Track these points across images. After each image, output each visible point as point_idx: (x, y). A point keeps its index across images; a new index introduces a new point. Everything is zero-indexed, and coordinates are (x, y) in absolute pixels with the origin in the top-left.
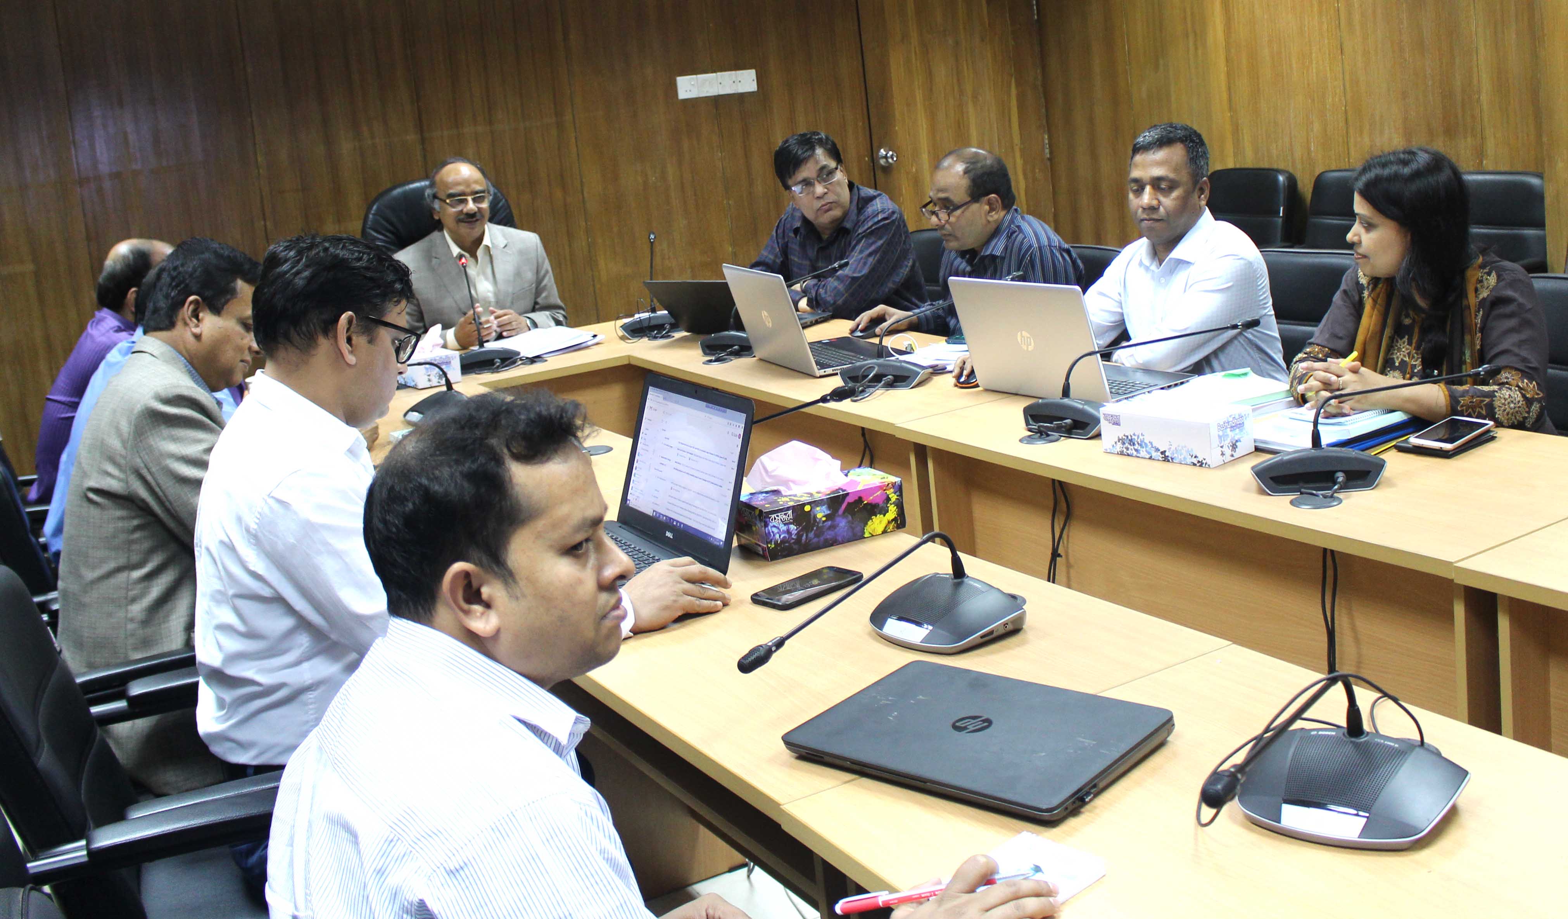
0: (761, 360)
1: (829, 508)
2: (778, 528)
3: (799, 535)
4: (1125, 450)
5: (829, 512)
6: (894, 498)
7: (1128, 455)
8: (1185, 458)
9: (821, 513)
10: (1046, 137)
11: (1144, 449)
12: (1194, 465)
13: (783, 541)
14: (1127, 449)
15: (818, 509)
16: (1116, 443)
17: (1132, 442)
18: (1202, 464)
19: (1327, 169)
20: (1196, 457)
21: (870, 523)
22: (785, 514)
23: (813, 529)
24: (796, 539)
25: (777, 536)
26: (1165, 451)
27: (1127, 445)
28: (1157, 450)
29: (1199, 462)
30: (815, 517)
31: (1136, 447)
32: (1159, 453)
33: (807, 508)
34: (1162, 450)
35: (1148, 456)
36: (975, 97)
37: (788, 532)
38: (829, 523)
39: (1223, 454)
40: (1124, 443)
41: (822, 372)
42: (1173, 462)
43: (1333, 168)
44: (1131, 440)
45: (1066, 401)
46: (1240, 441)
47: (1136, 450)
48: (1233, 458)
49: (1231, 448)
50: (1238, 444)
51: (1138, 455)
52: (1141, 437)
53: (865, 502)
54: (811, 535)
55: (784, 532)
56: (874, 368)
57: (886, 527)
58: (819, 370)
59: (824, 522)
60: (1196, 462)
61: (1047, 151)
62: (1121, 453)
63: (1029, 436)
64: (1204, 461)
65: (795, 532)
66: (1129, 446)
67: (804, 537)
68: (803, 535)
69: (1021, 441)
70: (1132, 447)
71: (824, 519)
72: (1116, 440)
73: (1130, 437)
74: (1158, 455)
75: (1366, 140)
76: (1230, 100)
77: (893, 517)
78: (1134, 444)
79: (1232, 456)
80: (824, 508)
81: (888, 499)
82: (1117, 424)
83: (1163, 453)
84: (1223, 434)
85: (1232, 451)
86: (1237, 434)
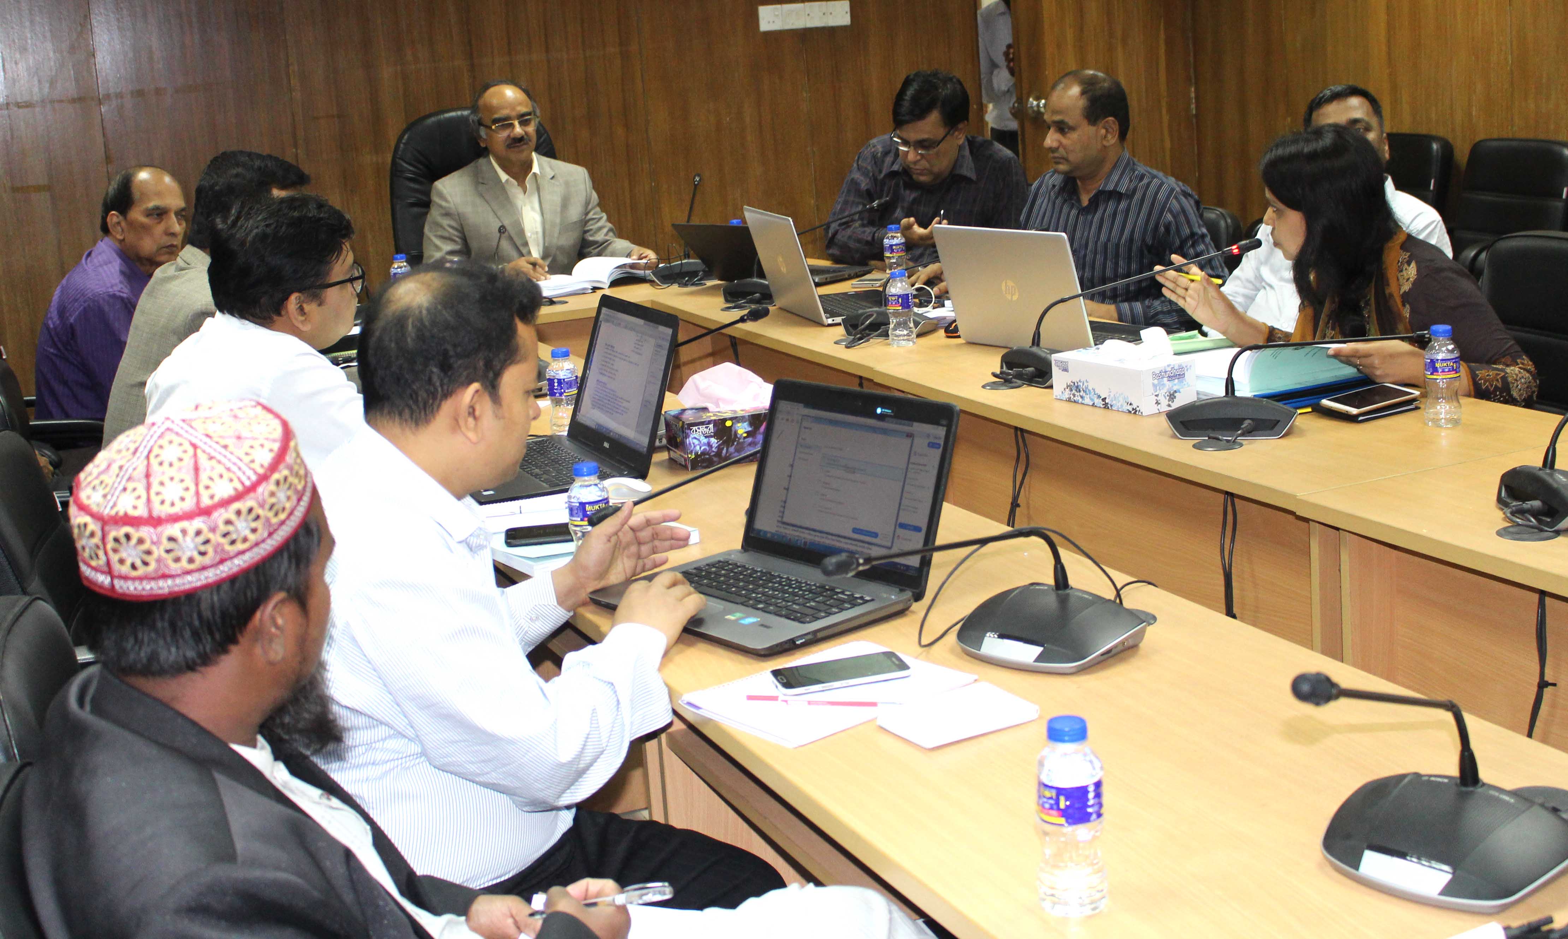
0: (780, 308)
1: (751, 424)
2: (699, 440)
3: (720, 449)
4: (1072, 397)
5: (750, 429)
7: (1075, 402)
8: (1122, 406)
9: (742, 429)
10: (1193, 89)
11: (1088, 396)
12: (1130, 412)
13: (703, 453)
14: (1074, 395)
15: (739, 425)
16: (1065, 390)
17: (1078, 389)
18: (1136, 411)
19: (1488, 137)
20: (1131, 404)
22: (707, 427)
23: (733, 444)
24: (717, 452)
25: (698, 448)
26: (1105, 398)
27: (1074, 391)
28: (1099, 397)
29: (1133, 409)
30: (736, 433)
31: (1082, 393)
32: (1100, 400)
33: (728, 424)
34: (1103, 397)
35: (1091, 403)
36: (1124, 41)
37: (709, 444)
38: (750, 440)
39: (1157, 403)
40: (1071, 390)
41: (830, 321)
42: (1112, 409)
43: (1495, 136)
44: (1077, 387)
45: (1035, 349)
46: (1179, 392)
47: (1082, 397)
49: (1168, 398)
50: (1176, 395)
51: (1083, 402)
52: (1086, 384)
54: (732, 449)
55: (705, 445)
56: (872, 315)
58: (827, 318)
59: (745, 438)
60: (1131, 410)
61: (1193, 106)
62: (1069, 400)
63: (994, 383)
64: (1138, 409)
65: (715, 445)
66: (1076, 393)
67: (724, 451)
68: (723, 448)
69: (984, 387)
70: (1078, 394)
71: (745, 435)
72: (1065, 386)
73: (1076, 384)
74: (1099, 403)
78: (1080, 391)
79: (1169, 406)
80: (746, 424)
82: (1066, 370)
83: (1104, 399)
84: (1159, 383)
85: (1169, 401)
86: (1175, 385)
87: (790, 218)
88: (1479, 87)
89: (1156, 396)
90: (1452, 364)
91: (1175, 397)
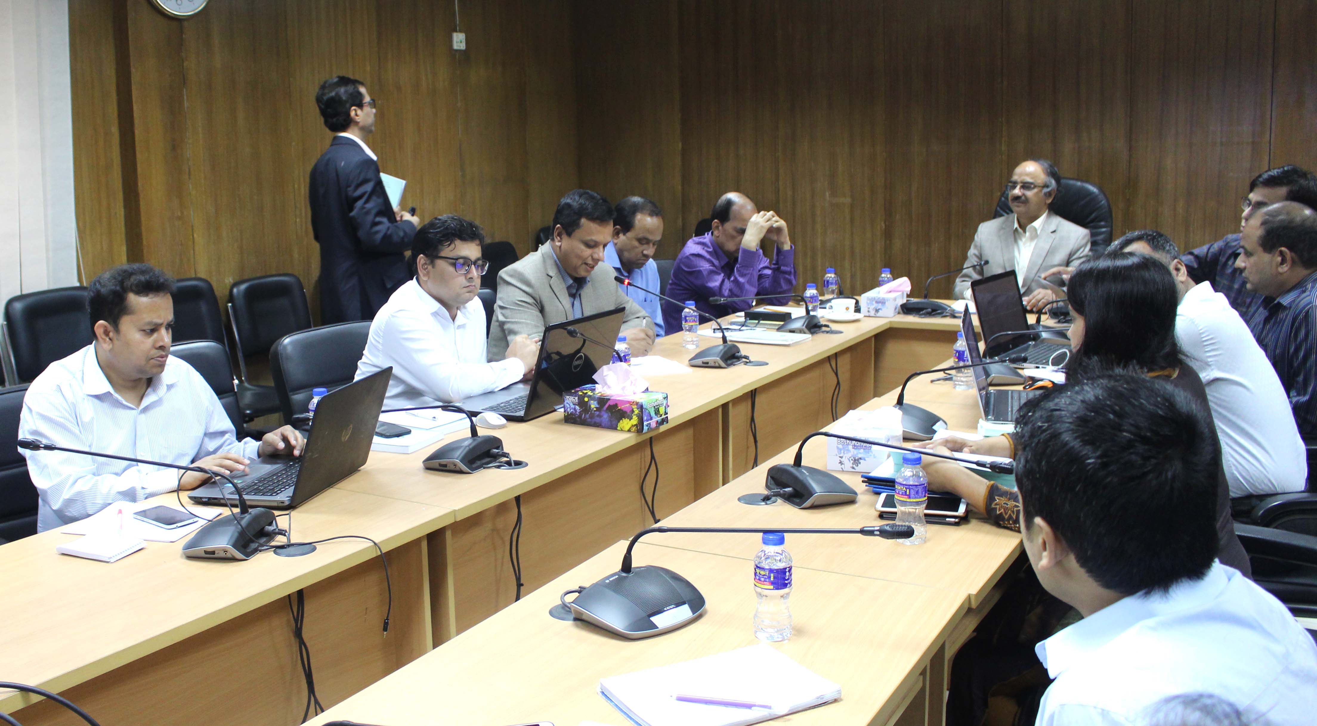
1: (598, 403)
2: (569, 405)
5: (598, 406)
6: (636, 411)
13: (572, 414)
15: (592, 402)
21: (621, 421)
22: (574, 398)
23: (588, 413)
24: (579, 416)
25: (569, 410)
30: (590, 406)
33: (586, 399)
37: (575, 409)
38: (598, 413)
46: (865, 460)
48: (854, 470)
49: (852, 462)
50: (861, 461)
53: (619, 408)
54: (587, 416)
55: (572, 408)
57: (630, 428)
59: (595, 411)
65: (578, 411)
67: (583, 416)
68: (582, 414)
71: (595, 409)
77: (635, 424)
79: (853, 468)
80: (596, 402)
81: (633, 411)
84: (843, 448)
85: (853, 464)
86: (860, 453)
89: (840, 457)
91: (860, 463)
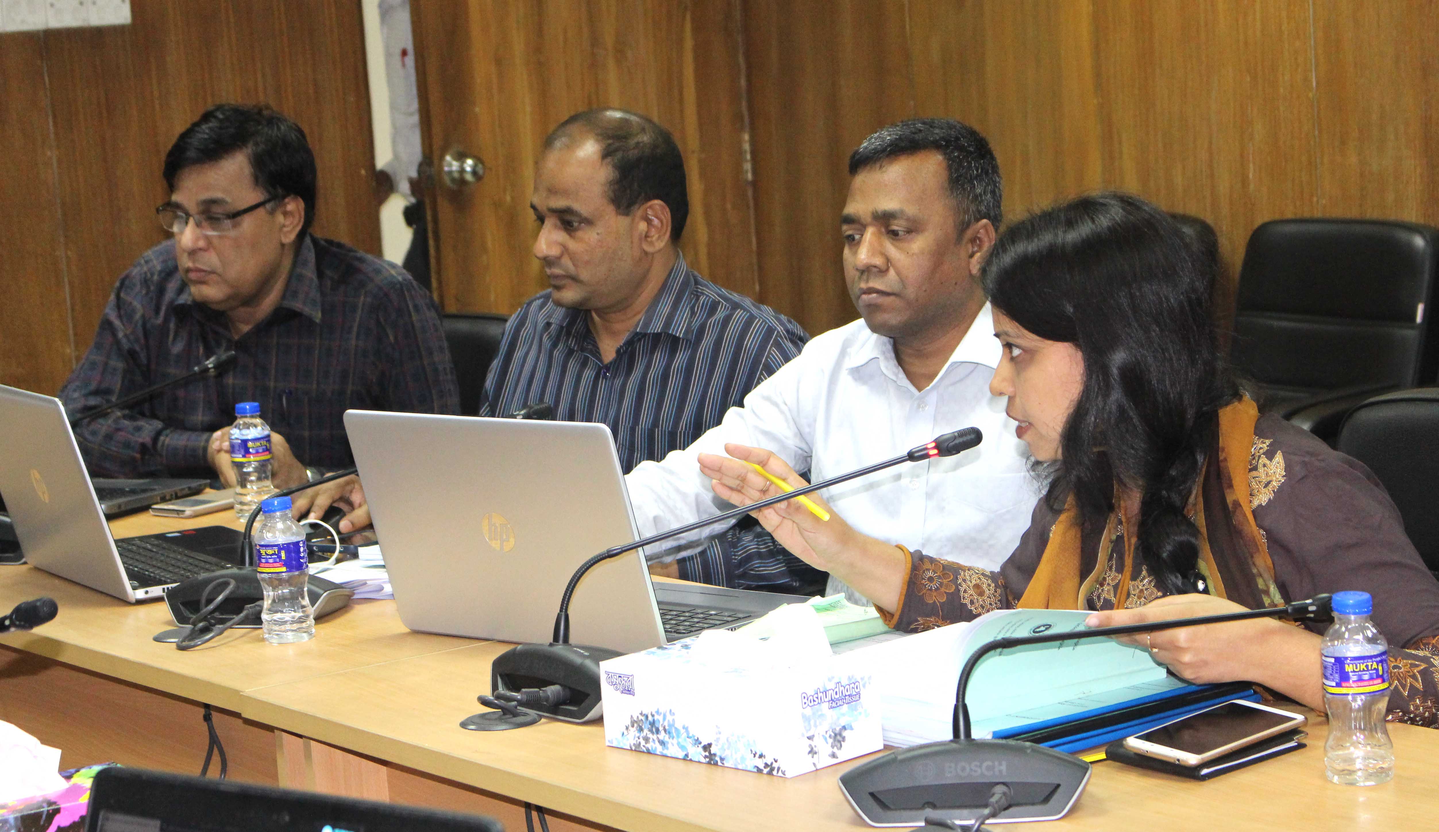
0: (37, 569)
4: (643, 743)
7: (648, 752)
8: (743, 758)
10: (746, 137)
11: (675, 741)
12: (760, 771)
14: (647, 740)
16: (627, 728)
17: (654, 729)
18: (772, 769)
20: (761, 756)
26: (710, 745)
27: (646, 731)
28: (697, 742)
29: (766, 765)
31: (662, 736)
32: (700, 749)
34: (705, 742)
35: (681, 755)
36: (620, 53)
39: (812, 752)
40: (641, 730)
41: (140, 594)
42: (723, 767)
43: (1289, 215)
44: (653, 724)
45: (559, 649)
46: (852, 729)
47: (662, 743)
48: (835, 761)
49: (830, 741)
50: (845, 734)
51: (665, 752)
52: (669, 718)
56: (226, 584)
58: (134, 588)
60: (761, 767)
61: (748, 166)
62: (636, 749)
63: (483, 716)
64: (775, 765)
66: (650, 735)
69: (464, 725)
70: (655, 737)
72: (629, 723)
73: (650, 718)
74: (697, 754)
75: (1353, 159)
76: (1098, 75)
78: (658, 731)
79: (834, 756)
82: (629, 691)
83: (707, 747)
84: (814, 714)
85: (833, 747)
86: (843, 715)
87: (57, 399)
88: (1259, 129)
89: (809, 738)
90: (1375, 665)
91: (844, 739)
